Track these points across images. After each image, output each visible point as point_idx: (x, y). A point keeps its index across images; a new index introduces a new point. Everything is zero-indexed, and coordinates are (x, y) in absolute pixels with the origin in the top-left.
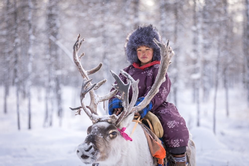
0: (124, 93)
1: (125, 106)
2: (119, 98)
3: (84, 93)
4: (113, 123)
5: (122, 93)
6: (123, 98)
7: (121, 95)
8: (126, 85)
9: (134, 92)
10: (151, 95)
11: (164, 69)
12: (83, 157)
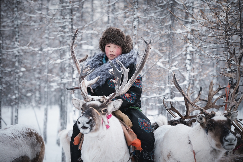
0: (118, 78)
1: (117, 89)
2: (113, 82)
3: (83, 76)
4: (104, 102)
5: (117, 78)
6: (117, 83)
7: (116, 80)
8: (120, 72)
9: (125, 78)
10: (131, 83)
11: (144, 63)
12: (83, 128)
